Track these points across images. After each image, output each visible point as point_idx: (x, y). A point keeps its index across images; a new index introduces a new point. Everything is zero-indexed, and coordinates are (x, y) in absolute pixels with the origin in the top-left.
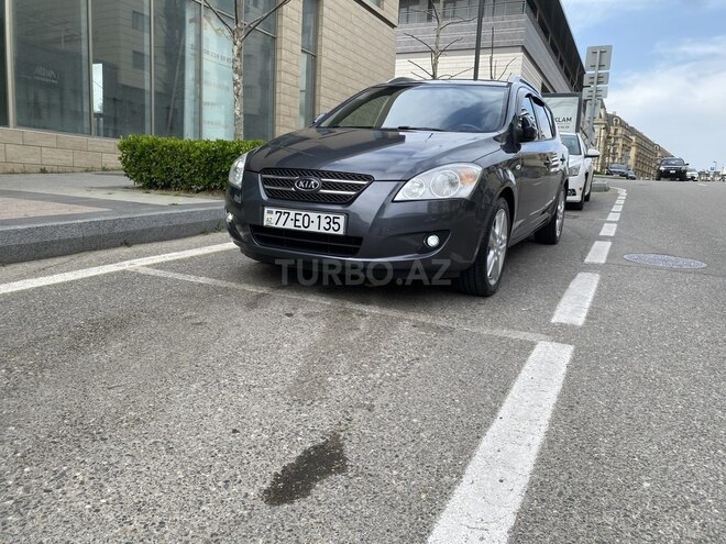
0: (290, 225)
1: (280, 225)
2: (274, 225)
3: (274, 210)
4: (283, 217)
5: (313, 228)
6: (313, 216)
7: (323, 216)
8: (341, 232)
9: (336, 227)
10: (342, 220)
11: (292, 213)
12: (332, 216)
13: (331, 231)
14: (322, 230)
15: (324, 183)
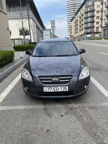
0: (52, 91)
1: (49, 91)
2: (47, 91)
3: (47, 87)
4: (50, 89)
5: (60, 90)
6: (59, 88)
7: (62, 87)
8: (68, 90)
9: (66, 89)
10: (67, 87)
11: (53, 88)
12: (64, 87)
13: (65, 91)
14: (62, 91)
15: (60, 79)
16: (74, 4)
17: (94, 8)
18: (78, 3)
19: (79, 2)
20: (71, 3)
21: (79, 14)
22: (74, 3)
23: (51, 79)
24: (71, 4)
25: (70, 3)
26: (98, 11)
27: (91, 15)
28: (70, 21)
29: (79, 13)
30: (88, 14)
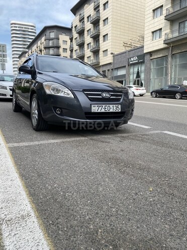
0: (103, 111)
1: (99, 111)
2: (96, 111)
3: (96, 106)
4: (100, 108)
5: (111, 110)
6: (111, 106)
7: (114, 106)
8: (120, 111)
9: (118, 109)
10: (120, 107)
11: (104, 106)
12: (117, 106)
13: (117, 111)
14: (114, 111)
15: (111, 94)
16: (24, 31)
17: (58, 43)
18: (30, 30)
19: (33, 29)
20: (19, 27)
21: (34, 48)
22: (24, 29)
23: (100, 94)
24: (18, 29)
25: (16, 27)
26: (65, 49)
27: (54, 52)
28: (18, 56)
29: (35, 46)
30: (50, 51)
